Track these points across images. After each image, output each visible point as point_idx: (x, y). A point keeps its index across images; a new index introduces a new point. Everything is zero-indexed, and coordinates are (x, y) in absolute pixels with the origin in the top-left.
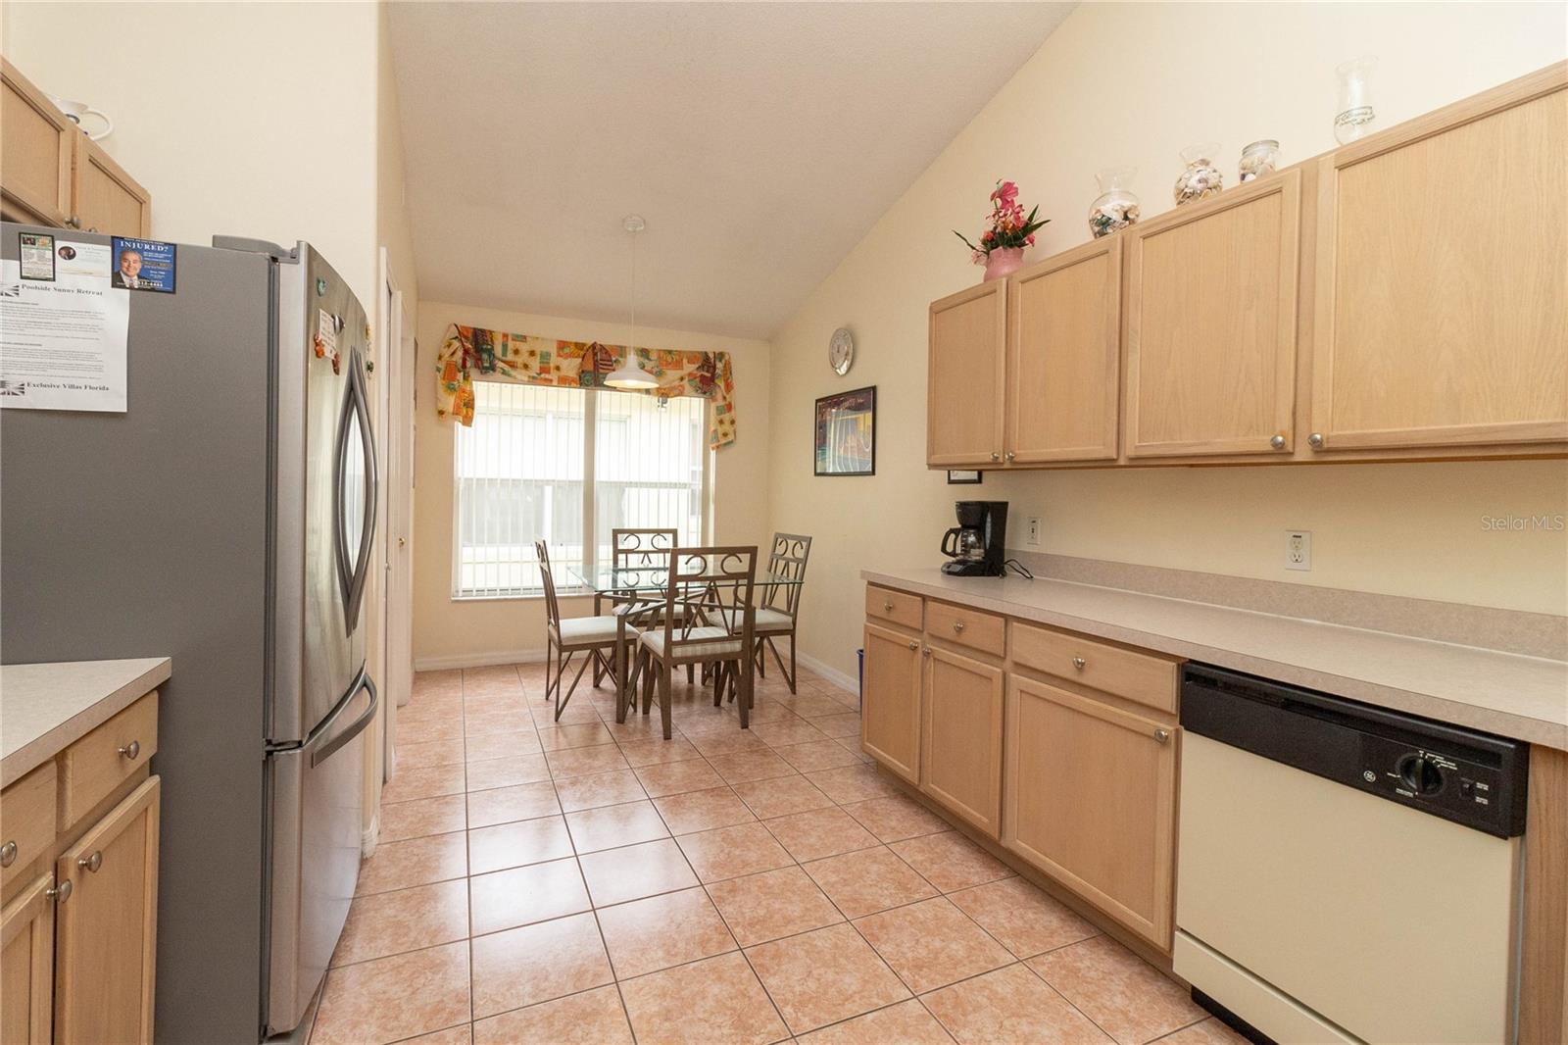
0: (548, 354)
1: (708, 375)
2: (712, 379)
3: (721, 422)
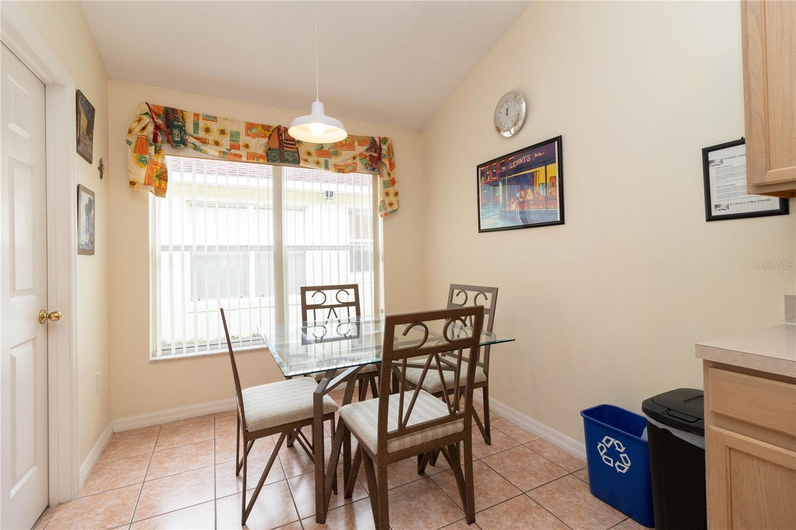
0: (238, 134)
1: (375, 155)
2: (379, 158)
3: (387, 194)
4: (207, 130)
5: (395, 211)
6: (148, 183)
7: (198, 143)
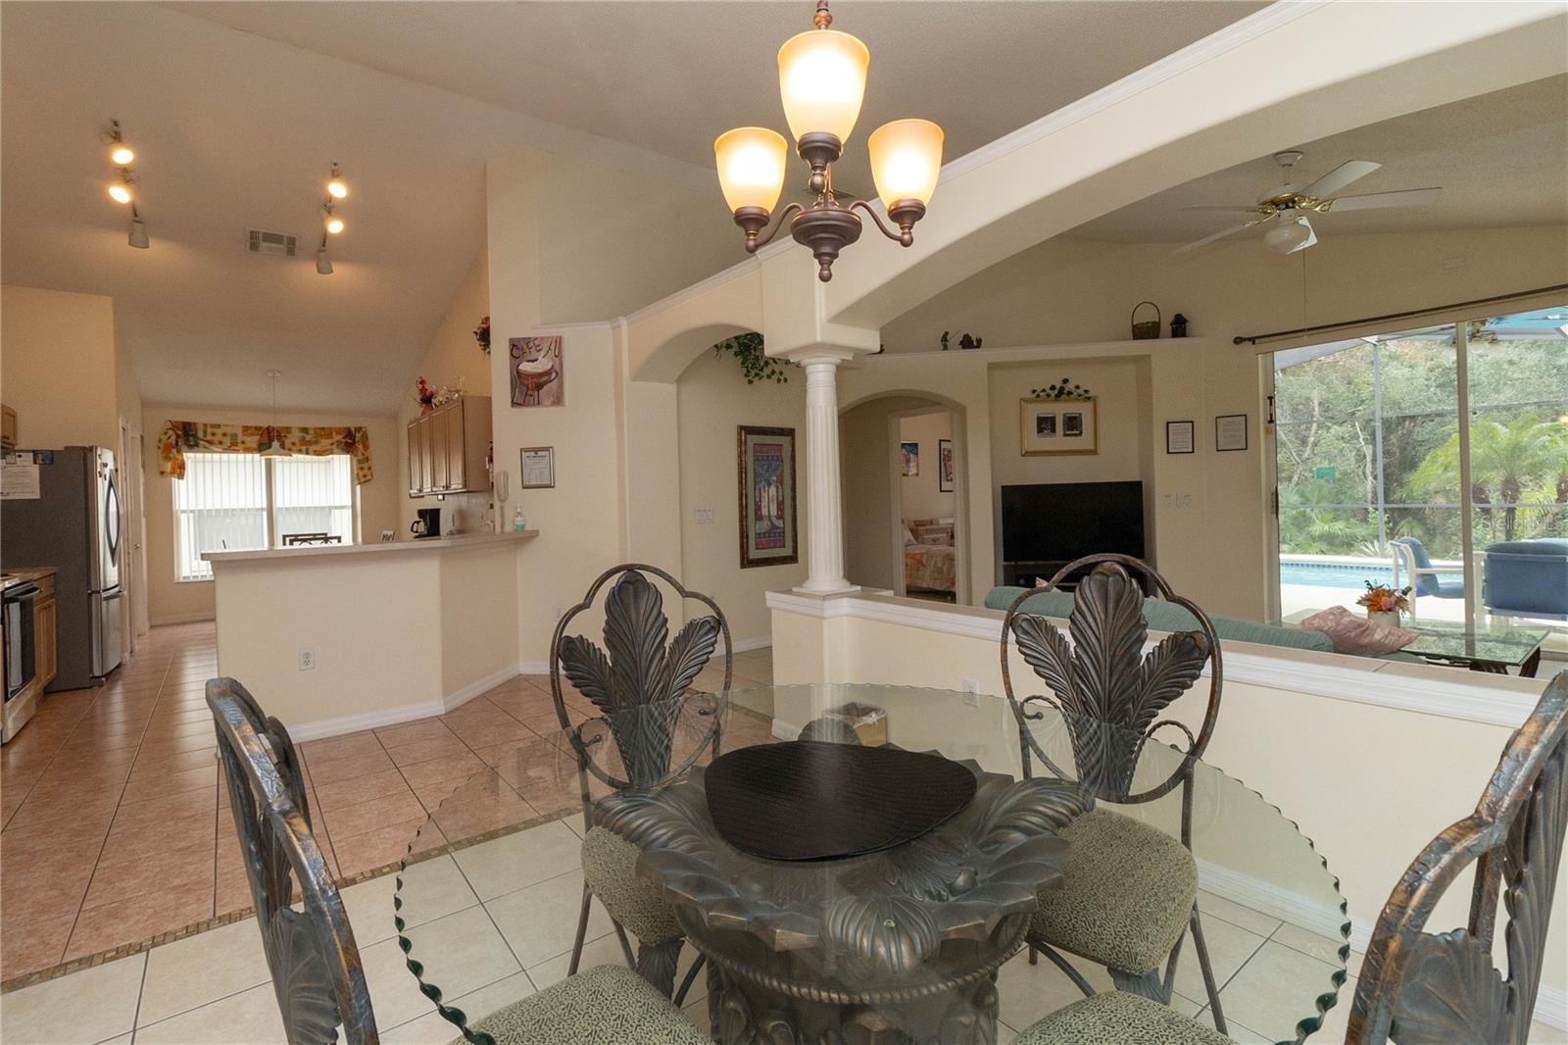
0: (236, 435)
1: (351, 441)
2: (354, 443)
3: (364, 468)
4: (213, 434)
5: (369, 480)
6: (173, 473)
7: (207, 444)
